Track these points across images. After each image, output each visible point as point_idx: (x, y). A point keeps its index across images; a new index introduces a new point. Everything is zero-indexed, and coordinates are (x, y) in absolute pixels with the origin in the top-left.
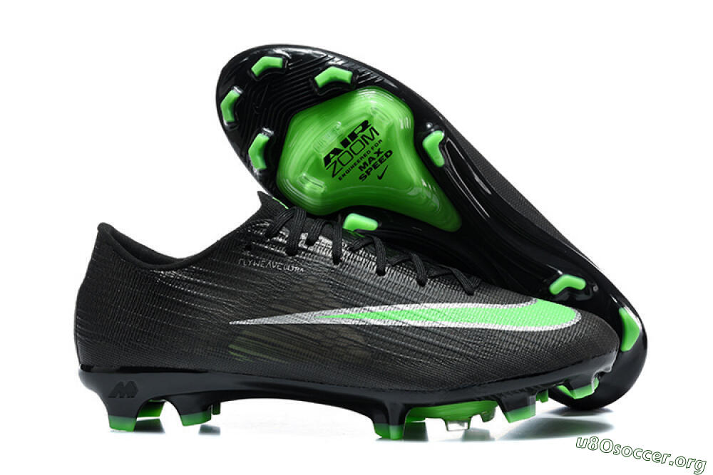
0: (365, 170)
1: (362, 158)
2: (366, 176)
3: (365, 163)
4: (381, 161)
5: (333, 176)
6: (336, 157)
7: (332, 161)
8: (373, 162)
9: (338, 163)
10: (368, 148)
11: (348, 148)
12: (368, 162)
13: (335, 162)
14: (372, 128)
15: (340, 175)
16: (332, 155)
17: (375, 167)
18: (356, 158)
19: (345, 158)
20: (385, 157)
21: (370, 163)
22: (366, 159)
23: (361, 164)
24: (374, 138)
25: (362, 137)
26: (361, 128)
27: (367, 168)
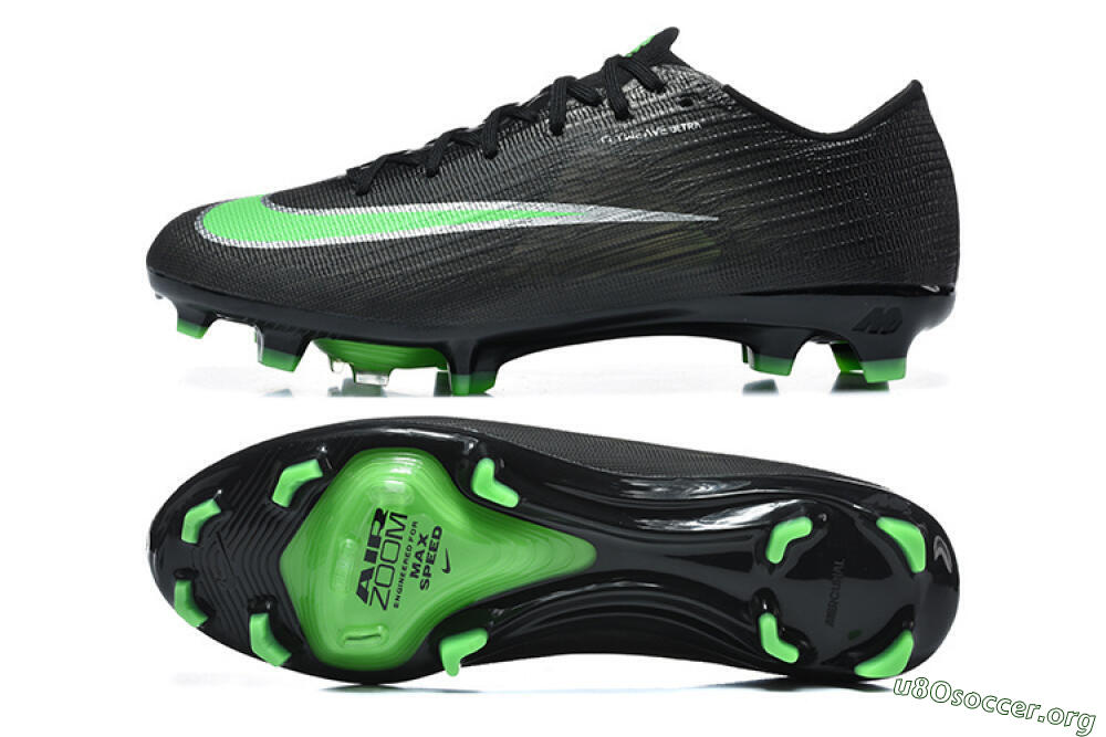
0: (420, 574)
1: (405, 562)
2: (427, 581)
3: (414, 566)
4: (434, 548)
5: (385, 608)
6: (372, 581)
7: (370, 590)
8: (424, 556)
9: (379, 588)
10: (404, 543)
11: (379, 561)
12: (418, 562)
13: (375, 588)
14: (393, 514)
15: (392, 600)
16: (364, 584)
17: (431, 561)
18: (398, 566)
19: (384, 575)
20: (435, 541)
21: (421, 560)
22: (413, 560)
23: (410, 569)
24: (404, 526)
25: (387, 534)
26: (377, 524)
27: (421, 569)
